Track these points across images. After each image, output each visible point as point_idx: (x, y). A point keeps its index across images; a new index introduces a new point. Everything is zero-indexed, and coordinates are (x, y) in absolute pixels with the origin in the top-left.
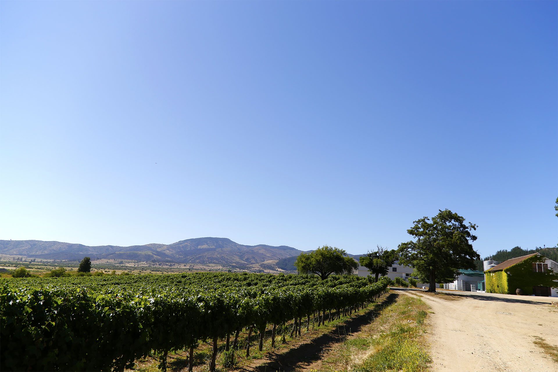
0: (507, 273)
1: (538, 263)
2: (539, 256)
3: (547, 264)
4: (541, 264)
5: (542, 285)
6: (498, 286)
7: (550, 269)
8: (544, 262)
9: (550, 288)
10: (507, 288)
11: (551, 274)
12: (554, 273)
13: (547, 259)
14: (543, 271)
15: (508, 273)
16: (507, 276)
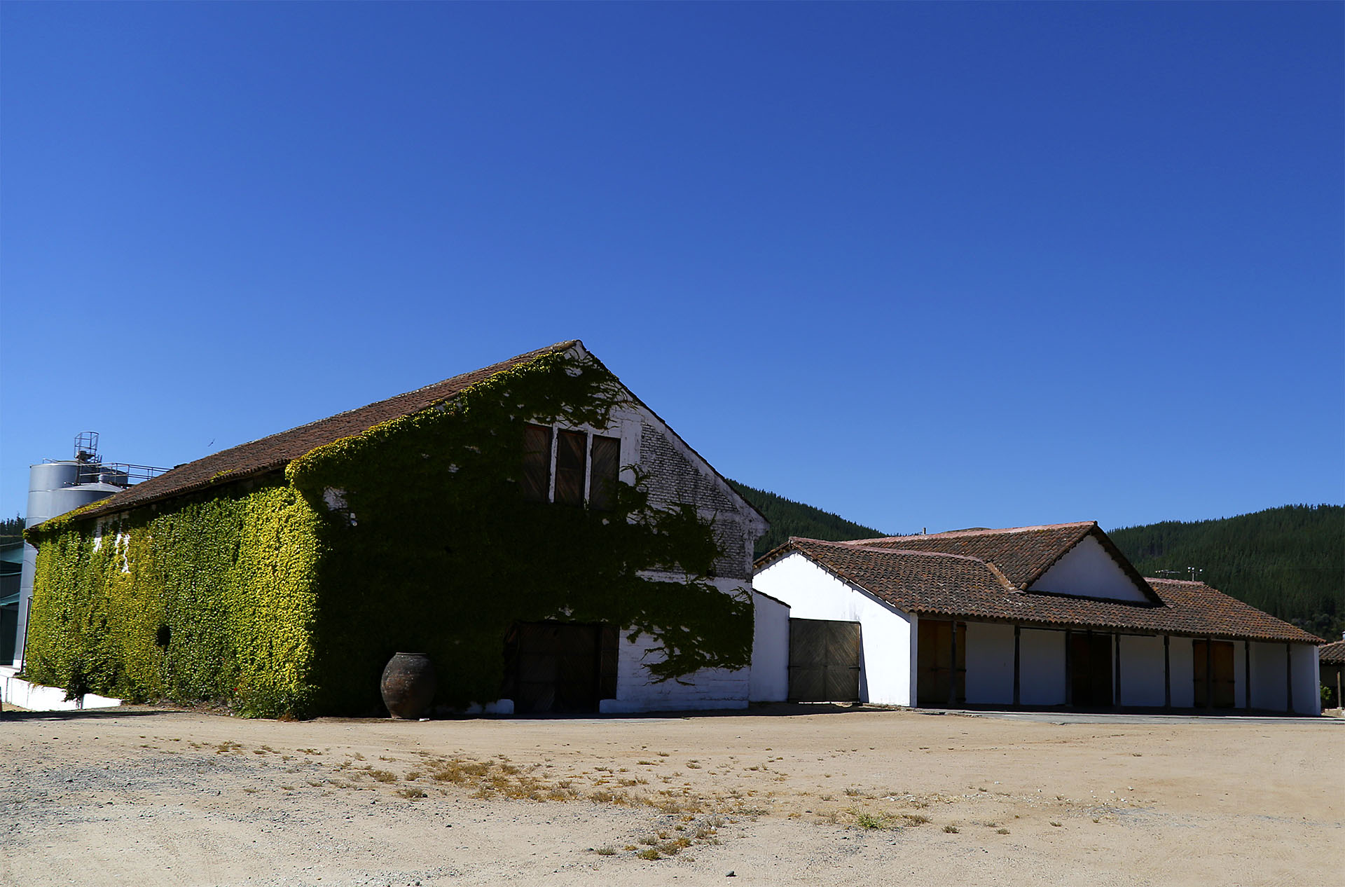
0: (316, 502)
1: (566, 425)
2: (578, 372)
3: (618, 441)
4: (583, 435)
5: (568, 613)
6: (163, 636)
7: (627, 477)
8: (605, 417)
9: (617, 637)
10: (302, 650)
11: (632, 518)
12: (648, 513)
13: (619, 398)
14: (587, 497)
15: (332, 498)
16: (318, 532)
